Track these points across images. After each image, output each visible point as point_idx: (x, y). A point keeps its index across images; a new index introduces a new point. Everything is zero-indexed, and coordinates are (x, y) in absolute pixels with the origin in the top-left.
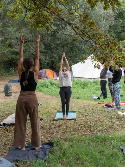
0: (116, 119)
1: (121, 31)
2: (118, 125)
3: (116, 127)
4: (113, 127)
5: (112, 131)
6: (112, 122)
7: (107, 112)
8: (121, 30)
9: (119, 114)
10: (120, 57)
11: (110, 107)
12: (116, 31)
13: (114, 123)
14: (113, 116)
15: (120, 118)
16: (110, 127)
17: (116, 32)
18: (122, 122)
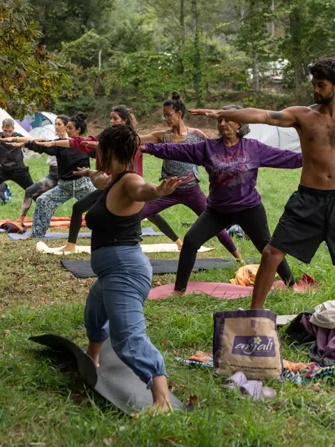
0: (29, 266)
1: (66, 12)
2: (31, 283)
3: (27, 288)
4: (16, 288)
5: (13, 301)
6: (14, 273)
7: (4, 246)
8: (66, 10)
9: (39, 253)
10: (42, 79)
11: (15, 230)
12: (51, 13)
13: (19, 276)
14: (21, 258)
15: (42, 263)
16: (6, 289)
17: (50, 15)
18: (46, 274)
